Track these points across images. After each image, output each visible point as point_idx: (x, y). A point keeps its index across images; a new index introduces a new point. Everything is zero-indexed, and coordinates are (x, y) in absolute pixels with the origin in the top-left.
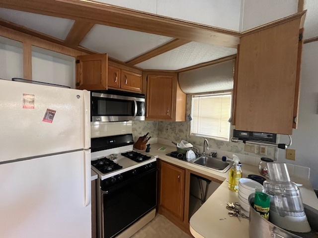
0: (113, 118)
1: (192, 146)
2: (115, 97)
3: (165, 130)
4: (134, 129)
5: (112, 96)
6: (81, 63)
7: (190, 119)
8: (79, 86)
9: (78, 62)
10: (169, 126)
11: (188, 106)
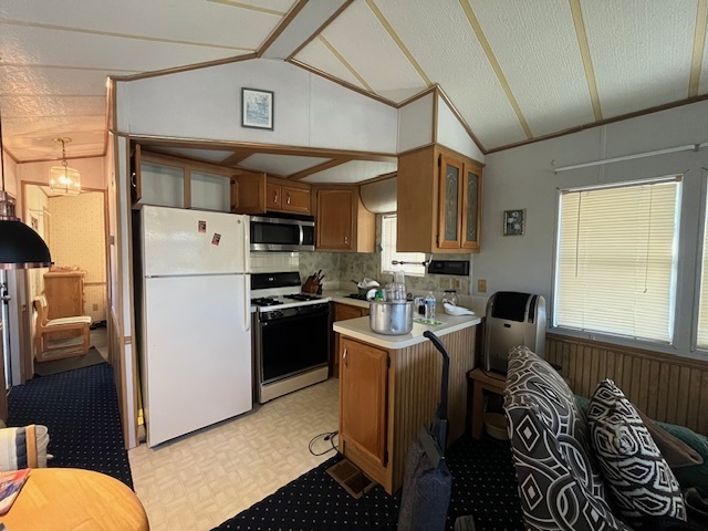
0: (273, 247)
1: (378, 285)
2: (276, 221)
3: (349, 269)
4: (302, 266)
5: (271, 220)
6: (237, 183)
7: (381, 249)
8: (234, 210)
9: (232, 182)
10: (355, 263)
11: (378, 231)
